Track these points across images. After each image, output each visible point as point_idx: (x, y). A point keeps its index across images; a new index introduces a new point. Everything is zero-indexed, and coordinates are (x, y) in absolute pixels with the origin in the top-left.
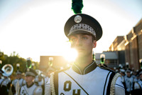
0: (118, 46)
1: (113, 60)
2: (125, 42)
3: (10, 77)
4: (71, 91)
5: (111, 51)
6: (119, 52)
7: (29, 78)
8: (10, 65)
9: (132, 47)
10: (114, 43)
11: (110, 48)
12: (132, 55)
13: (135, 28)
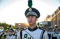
1: (46, 25)
4: (27, 38)
5: (45, 21)
6: (49, 22)
8: (2, 27)
9: (54, 20)
10: (46, 18)
12: (54, 23)
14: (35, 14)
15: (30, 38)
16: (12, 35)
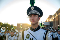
0: (50, 20)
1: (48, 25)
2: (53, 18)
3: (4, 32)
4: (29, 38)
5: (47, 22)
6: (50, 22)
7: (12, 33)
8: (4, 28)
9: (56, 20)
10: (48, 18)
11: (47, 20)
12: (56, 23)
13: (57, 12)
14: (38, 13)
15: (33, 38)
16: (14, 35)
